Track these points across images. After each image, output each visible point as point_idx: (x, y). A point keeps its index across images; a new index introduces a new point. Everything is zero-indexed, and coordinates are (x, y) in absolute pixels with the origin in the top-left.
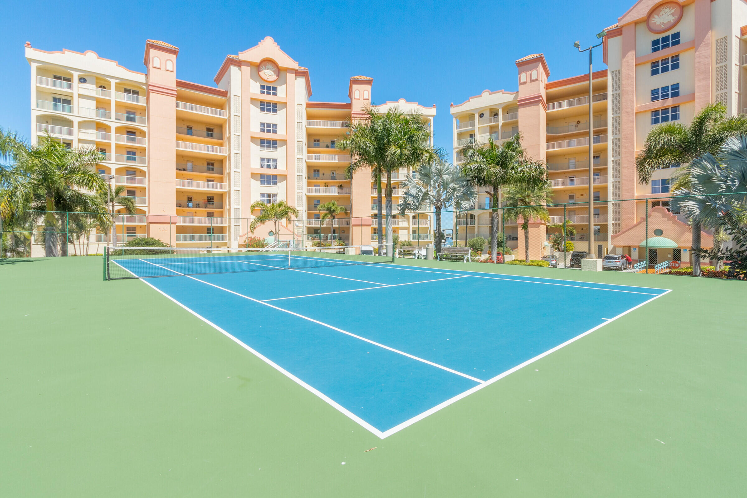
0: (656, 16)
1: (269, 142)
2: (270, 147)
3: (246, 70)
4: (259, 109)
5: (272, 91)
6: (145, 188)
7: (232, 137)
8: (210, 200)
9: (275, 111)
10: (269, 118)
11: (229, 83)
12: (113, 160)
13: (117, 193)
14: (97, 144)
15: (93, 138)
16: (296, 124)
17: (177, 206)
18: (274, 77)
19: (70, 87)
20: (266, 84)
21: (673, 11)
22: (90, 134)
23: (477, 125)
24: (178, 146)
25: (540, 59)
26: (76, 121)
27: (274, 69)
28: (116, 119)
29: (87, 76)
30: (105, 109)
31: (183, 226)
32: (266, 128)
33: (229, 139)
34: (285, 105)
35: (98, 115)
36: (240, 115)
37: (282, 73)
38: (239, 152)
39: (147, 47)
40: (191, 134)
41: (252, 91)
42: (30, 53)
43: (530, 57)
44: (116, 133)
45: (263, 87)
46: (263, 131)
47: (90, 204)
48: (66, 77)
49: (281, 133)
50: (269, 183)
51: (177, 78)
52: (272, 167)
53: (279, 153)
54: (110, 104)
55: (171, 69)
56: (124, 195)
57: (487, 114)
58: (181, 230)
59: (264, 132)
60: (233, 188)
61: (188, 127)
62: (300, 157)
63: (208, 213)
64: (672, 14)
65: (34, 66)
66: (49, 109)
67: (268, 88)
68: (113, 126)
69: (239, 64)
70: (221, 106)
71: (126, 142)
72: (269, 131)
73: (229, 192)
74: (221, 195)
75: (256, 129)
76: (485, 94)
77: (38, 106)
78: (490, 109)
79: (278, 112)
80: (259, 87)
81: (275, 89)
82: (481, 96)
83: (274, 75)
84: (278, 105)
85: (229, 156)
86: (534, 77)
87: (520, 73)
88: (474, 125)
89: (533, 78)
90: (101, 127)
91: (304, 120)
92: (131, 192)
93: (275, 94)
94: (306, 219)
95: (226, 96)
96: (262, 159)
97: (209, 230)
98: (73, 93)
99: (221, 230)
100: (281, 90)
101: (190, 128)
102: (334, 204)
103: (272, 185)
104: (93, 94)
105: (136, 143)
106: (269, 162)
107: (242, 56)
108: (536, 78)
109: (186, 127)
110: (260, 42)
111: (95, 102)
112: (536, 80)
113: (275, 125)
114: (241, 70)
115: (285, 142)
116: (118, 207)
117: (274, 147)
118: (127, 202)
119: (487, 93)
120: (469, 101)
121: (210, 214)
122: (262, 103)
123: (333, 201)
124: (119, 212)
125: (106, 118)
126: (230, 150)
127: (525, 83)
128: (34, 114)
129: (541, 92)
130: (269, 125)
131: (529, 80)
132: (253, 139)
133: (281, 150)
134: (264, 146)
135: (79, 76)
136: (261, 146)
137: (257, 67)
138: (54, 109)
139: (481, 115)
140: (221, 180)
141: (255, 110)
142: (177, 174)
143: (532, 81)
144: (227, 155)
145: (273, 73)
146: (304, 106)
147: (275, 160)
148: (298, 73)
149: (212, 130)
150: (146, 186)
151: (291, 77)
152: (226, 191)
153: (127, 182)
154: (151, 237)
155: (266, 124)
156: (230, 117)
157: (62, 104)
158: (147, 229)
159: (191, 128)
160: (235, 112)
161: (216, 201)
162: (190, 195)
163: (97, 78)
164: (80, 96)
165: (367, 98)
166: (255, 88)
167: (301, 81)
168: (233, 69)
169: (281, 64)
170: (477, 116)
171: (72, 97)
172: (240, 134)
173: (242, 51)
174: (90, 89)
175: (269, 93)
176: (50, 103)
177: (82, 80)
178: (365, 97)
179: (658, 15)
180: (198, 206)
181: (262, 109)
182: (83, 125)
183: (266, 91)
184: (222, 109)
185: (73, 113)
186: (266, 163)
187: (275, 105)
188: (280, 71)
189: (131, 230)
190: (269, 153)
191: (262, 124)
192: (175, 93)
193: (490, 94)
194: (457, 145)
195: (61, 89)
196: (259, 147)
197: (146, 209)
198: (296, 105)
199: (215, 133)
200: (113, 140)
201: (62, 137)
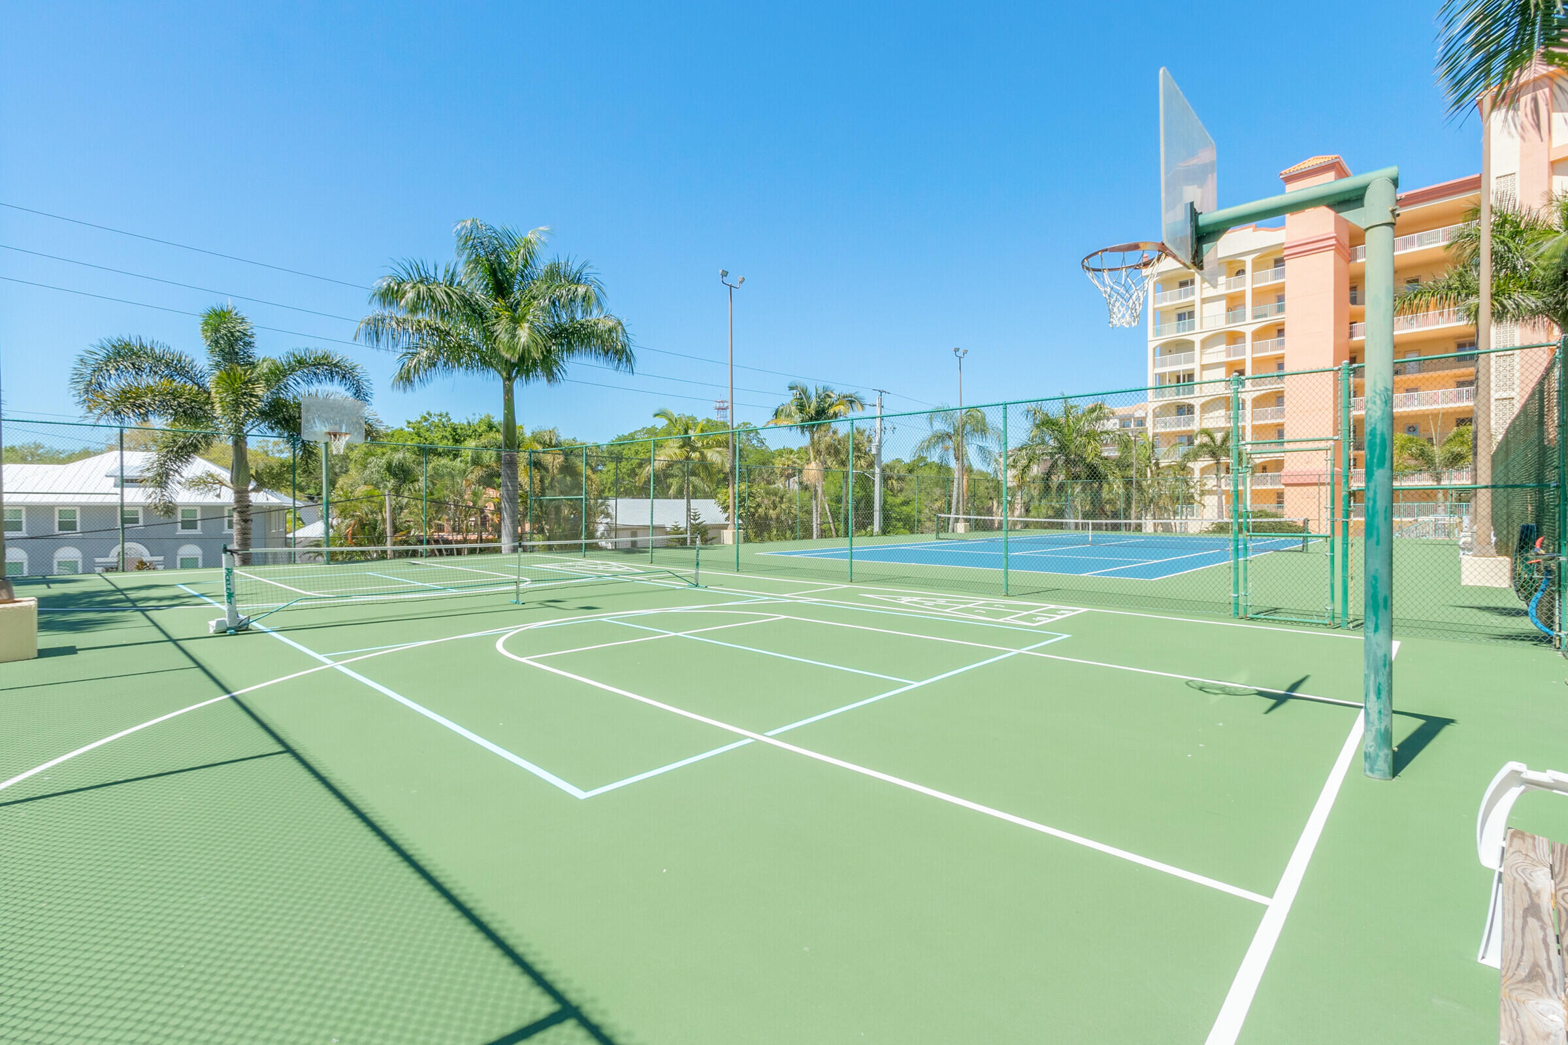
15: (1223, 358)
22: (1219, 354)
26: (1198, 340)
28: (1253, 319)
30: (1238, 308)
35: (1228, 320)
44: (1252, 342)
54: (1244, 297)
66: (1172, 333)
68: (1249, 330)
71: (1262, 351)
77: (1155, 333)
90: (1234, 338)
98: (1195, 301)
104: (1224, 290)
111: (1225, 302)
125: (1239, 322)
128: (1151, 347)
138: (1176, 332)
157: (1183, 321)
163: (1229, 263)
164: (1204, 301)
171: (1194, 306)
176: (1174, 324)
182: (1209, 342)
185: (1195, 329)
195: (1183, 300)
200: (1248, 354)
201: (1182, 368)
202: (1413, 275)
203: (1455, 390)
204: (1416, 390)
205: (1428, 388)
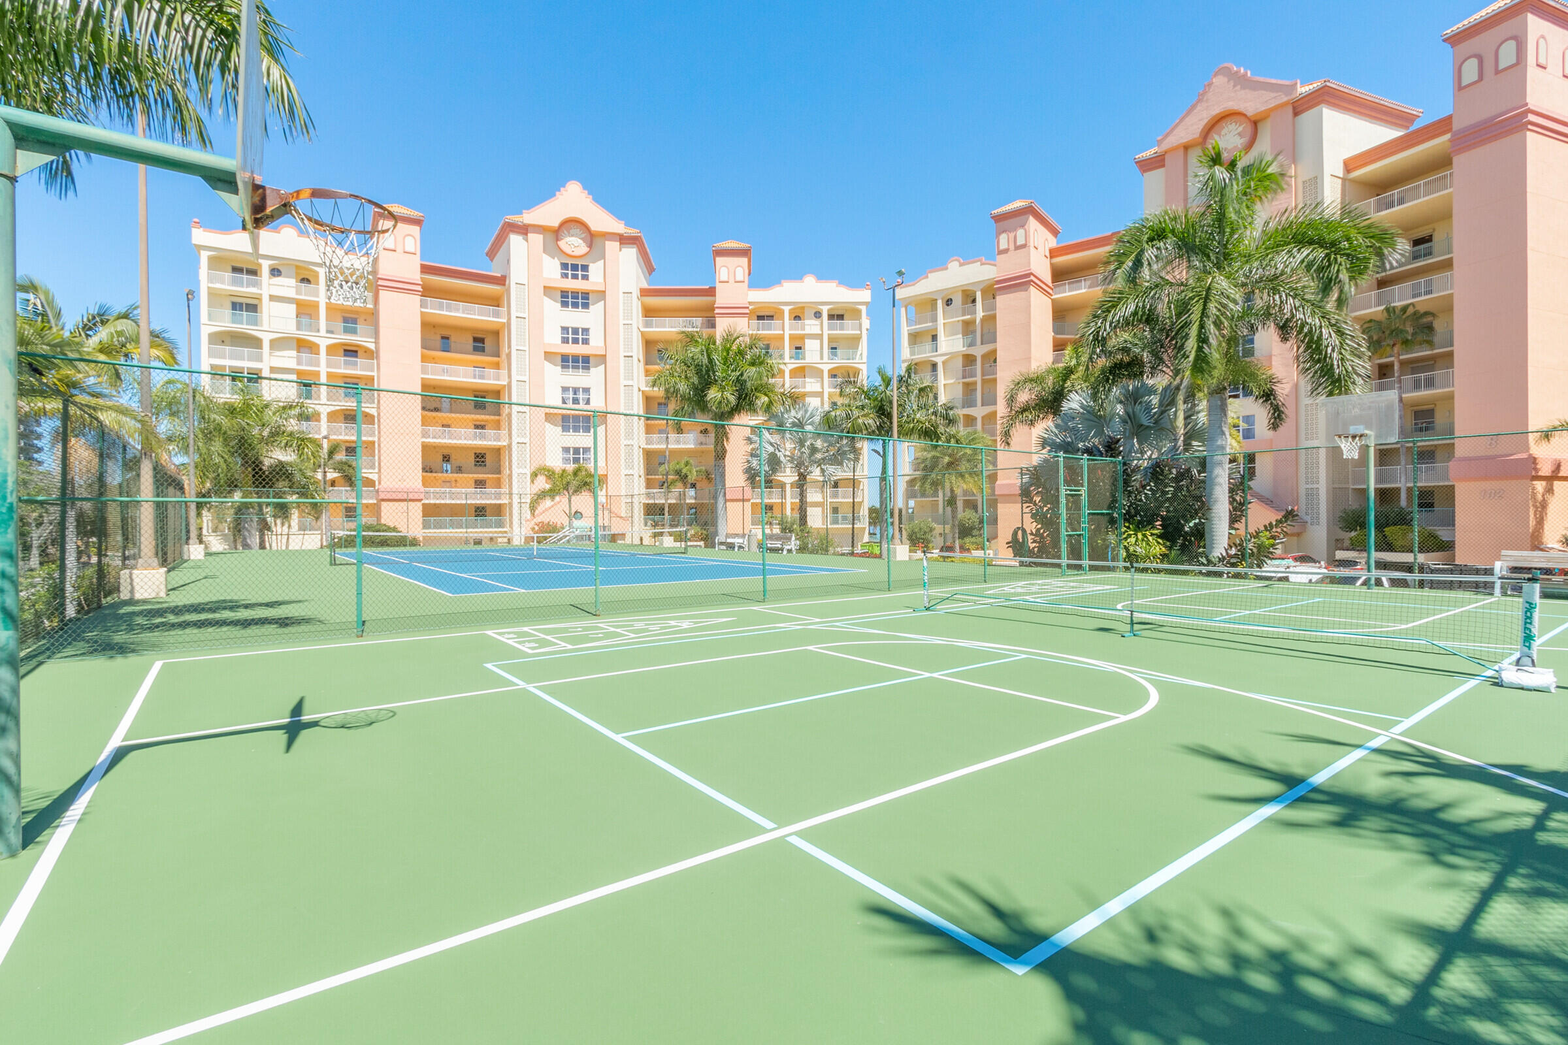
0: (1216, 137)
1: (576, 359)
2: (578, 368)
3: (536, 239)
4: (559, 305)
5: (580, 273)
6: (374, 442)
7: (514, 353)
8: (480, 458)
9: (586, 306)
10: (575, 318)
11: (508, 261)
12: (324, 400)
13: (331, 453)
14: (299, 373)
15: (292, 364)
16: (621, 327)
17: (424, 470)
18: (583, 249)
19: (256, 284)
20: (570, 262)
21: (1241, 129)
22: (288, 359)
23: (941, 320)
24: (424, 371)
25: (1030, 211)
26: (266, 338)
27: (583, 236)
28: (328, 331)
29: (283, 264)
30: (310, 316)
31: (435, 504)
32: (570, 336)
33: (509, 355)
34: (602, 295)
35: (298, 328)
36: (525, 315)
37: (597, 241)
38: (526, 378)
39: (374, 215)
40: (446, 349)
41: (546, 274)
42: (199, 236)
43: (1018, 204)
44: (328, 354)
45: (564, 266)
46: (565, 341)
47: (298, 476)
48: (250, 267)
49: (596, 344)
50: (576, 429)
51: (421, 260)
52: (581, 401)
53: (592, 379)
54: (318, 307)
55: (413, 250)
56: (341, 456)
57: (958, 300)
58: (432, 512)
59: (568, 343)
60: (515, 439)
61: (443, 338)
62: (630, 383)
63: (476, 481)
64: (1239, 134)
65: (204, 255)
66: (226, 322)
67: (574, 268)
68: (323, 344)
69: (524, 230)
70: (495, 302)
71: (344, 367)
72: (576, 341)
73: (510, 446)
74: (498, 451)
75: (553, 339)
76: (954, 266)
77: (210, 318)
78: (964, 291)
79: (591, 307)
80: (559, 267)
81: (585, 268)
82: (947, 269)
83: (584, 244)
84: (591, 296)
85: (509, 385)
86: (1020, 241)
87: (998, 234)
88: (934, 320)
89: (1018, 243)
90: (303, 346)
91: (637, 319)
92: (351, 450)
93: (585, 277)
94: (643, 490)
95: (504, 285)
96: (565, 389)
97: (480, 511)
98: (261, 295)
99: (498, 510)
100: (595, 270)
101: (445, 338)
102: (687, 464)
103: (581, 434)
104: (291, 293)
105: (359, 368)
106: (576, 394)
107: (529, 217)
108: (1024, 242)
109: (439, 338)
110: (559, 191)
111: (294, 306)
112: (1024, 246)
113: (586, 331)
114: (527, 241)
115: (602, 359)
116: (332, 475)
117: (583, 368)
118: (346, 468)
119: (957, 263)
120: (927, 277)
121: (480, 484)
122: (564, 294)
123: (686, 459)
124: (333, 483)
125: (311, 331)
126: (510, 376)
127: (1006, 251)
128: (205, 331)
129: (1032, 267)
130: (575, 331)
131: (1012, 247)
132: (548, 356)
133: (597, 372)
134: (568, 367)
135: (270, 266)
136: (563, 367)
137: (555, 233)
138: (233, 322)
139: (948, 301)
140: (498, 426)
141: (552, 307)
142: (423, 417)
143: (1017, 248)
144: (505, 383)
145: (581, 241)
146: (636, 293)
147: (587, 390)
148: (624, 240)
149: (482, 340)
150: (376, 439)
151: (612, 246)
152: (505, 444)
153: (344, 434)
154: (383, 521)
155: (570, 330)
156: (509, 319)
157: (245, 313)
158: (376, 510)
159: (448, 338)
160: (517, 311)
161: (489, 459)
162: (446, 452)
163: (297, 267)
164: (273, 298)
165: (742, 279)
166: (551, 270)
167: (631, 253)
168: (515, 240)
169: (594, 227)
170: (940, 303)
171: (260, 299)
172: (526, 348)
173: (528, 208)
174: (287, 286)
175: (575, 277)
176: (228, 312)
177: (275, 272)
178: (737, 279)
179: (1220, 135)
180: (459, 470)
181: (565, 304)
182: (278, 344)
183: (570, 272)
184: (498, 306)
185: (262, 326)
186: (571, 395)
187: (586, 295)
188: (593, 238)
189: (350, 512)
190: (576, 379)
191: (565, 329)
192: (419, 288)
193: (961, 265)
194: (909, 356)
195: (245, 289)
196: (559, 368)
197: (374, 477)
198: (621, 295)
199: (488, 344)
200: (324, 366)
201: (246, 364)
202: (446, 333)
203: (472, 431)
204: (448, 426)
205: (455, 427)
